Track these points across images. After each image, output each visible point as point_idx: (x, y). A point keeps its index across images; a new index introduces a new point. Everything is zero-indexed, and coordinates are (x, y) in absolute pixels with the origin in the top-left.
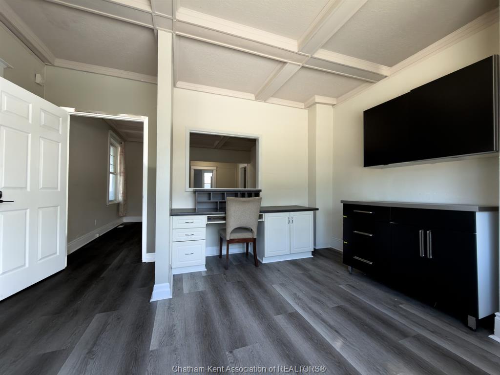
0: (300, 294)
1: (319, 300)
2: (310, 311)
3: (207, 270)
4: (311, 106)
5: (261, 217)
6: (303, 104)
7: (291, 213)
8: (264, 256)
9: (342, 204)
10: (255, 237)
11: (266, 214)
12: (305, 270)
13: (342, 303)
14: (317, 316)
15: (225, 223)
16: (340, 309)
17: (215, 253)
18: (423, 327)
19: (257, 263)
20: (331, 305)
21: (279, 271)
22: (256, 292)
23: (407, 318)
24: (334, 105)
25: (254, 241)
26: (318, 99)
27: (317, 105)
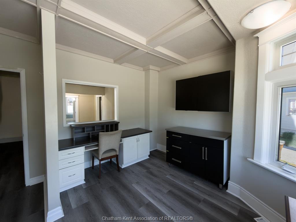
0: (149, 188)
1: (159, 190)
2: (157, 199)
3: (86, 183)
4: (147, 70)
5: (121, 141)
6: (142, 68)
7: (138, 135)
8: (123, 164)
9: (166, 131)
10: (118, 154)
11: (124, 139)
12: (147, 168)
13: (170, 188)
14: (160, 201)
15: (98, 149)
16: (170, 192)
17: (88, 166)
18: (205, 193)
19: (119, 169)
20: (166, 191)
21: (133, 172)
22: (123, 193)
23: (198, 189)
24: (159, 71)
25: (117, 156)
26: (151, 67)
27: (150, 70)
